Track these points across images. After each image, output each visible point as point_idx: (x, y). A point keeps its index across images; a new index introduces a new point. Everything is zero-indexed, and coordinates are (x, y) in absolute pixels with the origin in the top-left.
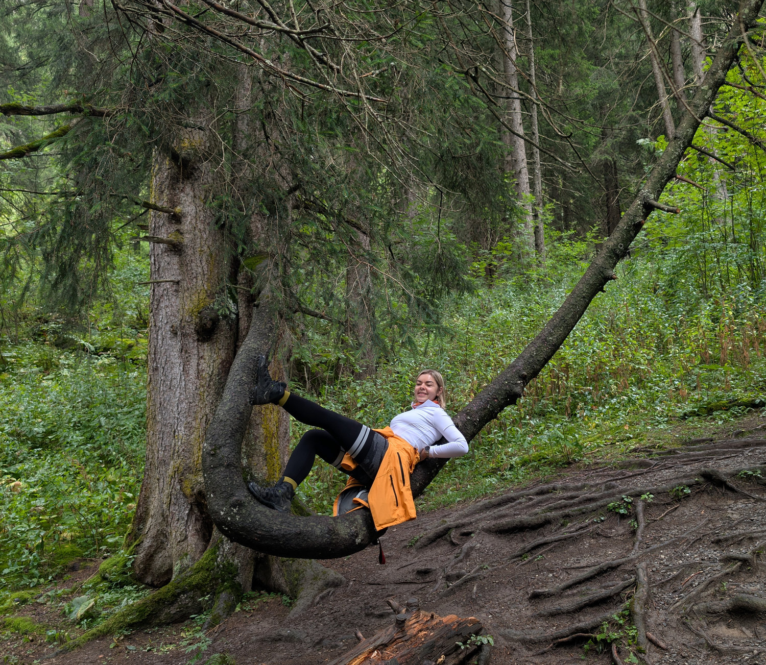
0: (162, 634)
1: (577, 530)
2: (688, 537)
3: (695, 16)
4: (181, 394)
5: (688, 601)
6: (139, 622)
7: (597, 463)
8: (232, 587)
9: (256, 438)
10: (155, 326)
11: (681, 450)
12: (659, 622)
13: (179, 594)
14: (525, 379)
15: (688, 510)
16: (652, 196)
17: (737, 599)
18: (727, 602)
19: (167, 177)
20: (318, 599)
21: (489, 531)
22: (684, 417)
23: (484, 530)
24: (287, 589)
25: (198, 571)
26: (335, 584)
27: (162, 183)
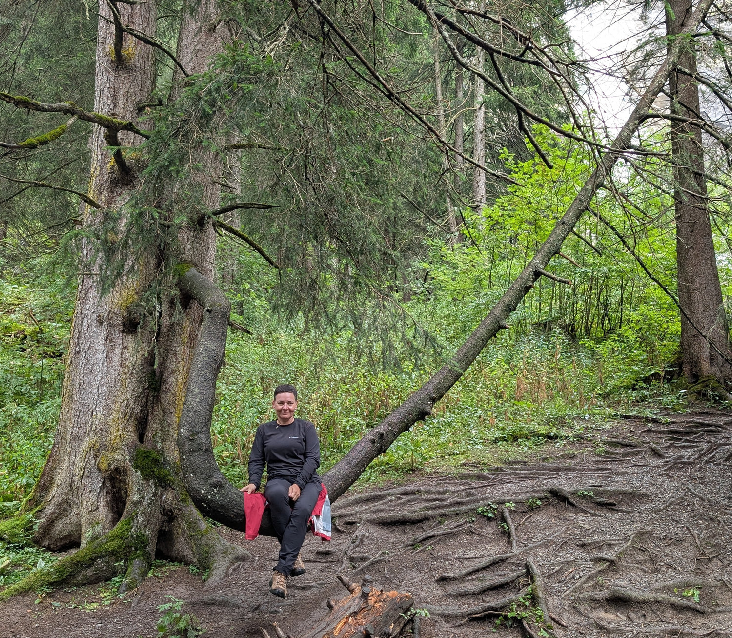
0: (81, 593)
1: (455, 528)
2: (555, 540)
3: (480, 109)
4: (102, 378)
5: (575, 591)
6: (59, 581)
7: (438, 473)
8: (144, 555)
9: (170, 425)
10: (81, 313)
11: (506, 468)
12: (555, 605)
13: (96, 558)
14: (434, 400)
15: (541, 518)
16: (541, 266)
17: (614, 591)
18: (605, 593)
19: (107, 180)
20: (231, 570)
21: (373, 522)
22: (496, 441)
23: (367, 520)
24: (195, 560)
25: (113, 539)
26: (243, 559)
27: (102, 185)
